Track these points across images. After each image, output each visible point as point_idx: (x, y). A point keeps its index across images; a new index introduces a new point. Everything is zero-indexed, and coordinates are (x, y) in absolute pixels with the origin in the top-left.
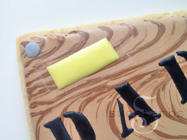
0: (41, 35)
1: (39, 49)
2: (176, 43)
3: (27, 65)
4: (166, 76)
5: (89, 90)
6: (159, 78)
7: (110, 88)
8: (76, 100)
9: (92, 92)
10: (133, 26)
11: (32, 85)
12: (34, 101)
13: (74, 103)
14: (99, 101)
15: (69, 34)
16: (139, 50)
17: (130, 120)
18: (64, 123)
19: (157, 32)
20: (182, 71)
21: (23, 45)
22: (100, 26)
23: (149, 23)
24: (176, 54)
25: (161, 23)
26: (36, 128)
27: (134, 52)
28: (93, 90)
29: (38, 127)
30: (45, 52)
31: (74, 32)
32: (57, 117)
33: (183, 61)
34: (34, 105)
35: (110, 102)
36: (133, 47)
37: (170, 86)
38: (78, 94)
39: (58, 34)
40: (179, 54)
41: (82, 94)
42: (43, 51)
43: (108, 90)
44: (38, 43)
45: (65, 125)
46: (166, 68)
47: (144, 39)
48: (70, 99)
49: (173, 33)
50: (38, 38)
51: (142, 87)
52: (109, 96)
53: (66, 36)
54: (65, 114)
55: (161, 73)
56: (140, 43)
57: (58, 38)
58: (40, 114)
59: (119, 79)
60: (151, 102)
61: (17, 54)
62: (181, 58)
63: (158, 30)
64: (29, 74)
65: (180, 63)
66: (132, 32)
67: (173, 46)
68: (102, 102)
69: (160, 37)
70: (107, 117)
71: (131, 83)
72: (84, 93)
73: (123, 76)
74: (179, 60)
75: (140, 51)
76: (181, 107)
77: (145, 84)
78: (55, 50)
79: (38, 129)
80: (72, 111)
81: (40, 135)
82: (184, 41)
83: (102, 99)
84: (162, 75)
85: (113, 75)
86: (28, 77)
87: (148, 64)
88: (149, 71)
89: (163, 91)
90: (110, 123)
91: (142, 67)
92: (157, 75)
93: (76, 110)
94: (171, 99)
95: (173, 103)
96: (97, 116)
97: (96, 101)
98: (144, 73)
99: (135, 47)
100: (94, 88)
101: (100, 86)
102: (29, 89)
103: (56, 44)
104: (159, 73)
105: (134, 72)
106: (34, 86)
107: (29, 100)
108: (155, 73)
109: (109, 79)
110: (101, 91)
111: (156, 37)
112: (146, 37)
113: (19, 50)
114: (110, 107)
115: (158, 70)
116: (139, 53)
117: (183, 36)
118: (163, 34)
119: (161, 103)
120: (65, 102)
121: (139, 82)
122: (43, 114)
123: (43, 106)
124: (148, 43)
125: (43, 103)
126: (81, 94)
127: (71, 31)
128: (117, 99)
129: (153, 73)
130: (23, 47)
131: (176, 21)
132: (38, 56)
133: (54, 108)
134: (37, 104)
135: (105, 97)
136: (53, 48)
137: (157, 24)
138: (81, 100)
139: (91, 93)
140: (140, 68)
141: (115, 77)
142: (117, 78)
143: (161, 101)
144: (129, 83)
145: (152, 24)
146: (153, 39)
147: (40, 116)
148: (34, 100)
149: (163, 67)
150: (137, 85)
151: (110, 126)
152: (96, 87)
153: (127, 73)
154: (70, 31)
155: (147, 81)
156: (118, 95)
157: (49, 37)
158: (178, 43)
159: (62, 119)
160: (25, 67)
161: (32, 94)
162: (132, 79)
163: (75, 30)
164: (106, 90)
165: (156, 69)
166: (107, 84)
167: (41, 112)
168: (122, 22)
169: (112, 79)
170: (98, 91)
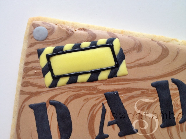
0: (53, 23)
1: (47, 35)
2: (175, 70)
3: (31, 46)
4: (154, 97)
5: (80, 87)
6: (148, 97)
7: (99, 91)
8: (65, 92)
9: (82, 90)
10: (140, 42)
11: (30, 66)
12: (27, 81)
13: (62, 95)
14: (86, 99)
15: (79, 29)
16: (138, 65)
17: (108, 126)
18: (48, 109)
19: (160, 54)
20: (171, 98)
21: (33, 27)
22: (110, 31)
23: (155, 44)
24: (171, 81)
25: (167, 47)
26: (21, 105)
27: (132, 65)
28: (83, 88)
29: (23, 105)
30: (51, 39)
31: (84, 29)
32: (43, 102)
33: (175, 89)
34: (26, 84)
35: (96, 104)
36: (133, 61)
37: (155, 108)
39: (68, 27)
40: (174, 81)
41: (72, 88)
42: (49, 38)
43: (97, 92)
44: (48, 29)
45: (48, 111)
46: (157, 90)
47: (145, 57)
48: (60, 89)
49: (174, 59)
50: (49, 24)
51: (129, 100)
52: (97, 98)
53: (76, 31)
54: (51, 101)
55: (151, 93)
56: (141, 59)
57: (67, 30)
58: (28, 94)
59: (111, 86)
61: (26, 33)
62: (174, 85)
63: (161, 52)
64: (31, 54)
65: (172, 89)
66: (136, 46)
67: (170, 72)
68: (88, 102)
69: (161, 60)
70: (88, 116)
71: (120, 93)
72: (75, 88)
73: (115, 85)
74: (172, 86)
75: (138, 67)
76: (159, 130)
77: (133, 99)
78: (61, 41)
79: (22, 107)
80: (58, 101)
81: (23, 112)
82: (182, 71)
83: (88, 99)
84: (151, 95)
86: (29, 57)
87: (142, 81)
88: (140, 88)
90: (89, 123)
91: (135, 82)
92: (147, 93)
93: (62, 101)
95: (152, 124)
96: (79, 112)
97: (83, 99)
98: (135, 88)
99: (135, 62)
100: (85, 87)
101: (91, 86)
102: (26, 68)
103: (64, 36)
104: (149, 92)
105: (127, 84)
106: (32, 67)
107: (23, 78)
108: (145, 91)
109: (102, 82)
110: (90, 92)
111: (157, 59)
112: (148, 55)
113: (28, 30)
114: (94, 109)
115: (149, 89)
116: (136, 68)
117: (183, 66)
118: (165, 58)
121: (128, 95)
122: (32, 95)
123: (34, 88)
124: (148, 62)
125: (35, 85)
127: (82, 28)
128: (103, 104)
129: (143, 91)
130: (33, 28)
131: (181, 50)
132: (44, 41)
133: (43, 93)
134: (29, 85)
135: (92, 98)
136: (60, 38)
137: (163, 47)
138: (69, 94)
139: (81, 91)
140: (133, 82)
141: (107, 83)
142: (109, 85)
144: (119, 93)
145: (157, 45)
146: (154, 59)
147: (28, 96)
148: (27, 79)
149: (155, 89)
150: (125, 96)
151: (88, 126)
152: (87, 87)
153: (120, 83)
154: (80, 28)
155: (136, 96)
156: (104, 100)
157: (59, 27)
158: (176, 70)
159: (47, 105)
160: (29, 47)
161: (28, 74)
162: (122, 90)
163: (85, 28)
164: (95, 92)
165: (147, 88)
166: (98, 87)
167: (30, 92)
168: (131, 35)
169: (104, 84)
170: (88, 90)
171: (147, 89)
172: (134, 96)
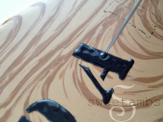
5: (45, 69)
6: (112, 24)
7: (66, 57)
9: (50, 70)
16: (78, 8)
17: (103, 80)
27: (74, 12)
28: (49, 68)
32: (20, 117)
35: (73, 71)
36: (71, 8)
37: (127, 28)
38: (34, 80)
41: (39, 77)
43: (65, 60)
48: (27, 89)
51: (99, 41)
52: (70, 66)
55: (110, 19)
59: (72, 43)
60: (117, 52)
68: (65, 76)
71: (86, 42)
72: (41, 75)
73: (75, 39)
75: (80, 9)
77: (101, 37)
80: (34, 102)
84: (113, 21)
85: (63, 43)
87: (94, 17)
88: (98, 23)
89: (123, 36)
91: (89, 22)
92: (108, 23)
93: (39, 98)
94: (134, 40)
95: (139, 43)
96: (66, 93)
97: (58, 77)
98: (94, 27)
100: (50, 65)
101: (55, 60)
104: (109, 20)
105: (84, 30)
108: (105, 23)
109: (61, 48)
110: (58, 65)
114: (76, 77)
116: (79, 11)
119: (127, 47)
120: (23, 95)
121: (94, 38)
126: (37, 78)
128: (80, 65)
129: (103, 23)
133: (13, 108)
135: (66, 69)
138: (40, 85)
139: (49, 72)
140: (87, 24)
141: (66, 44)
142: (70, 44)
143: (125, 46)
144: (84, 43)
150: (93, 41)
151: (85, 98)
152: (51, 63)
153: (78, 34)
155: (101, 33)
156: (78, 61)
162: (85, 38)
164: (63, 62)
166: (62, 55)
169: (65, 47)
170: (55, 65)
171: (105, 19)
172: (100, 34)
